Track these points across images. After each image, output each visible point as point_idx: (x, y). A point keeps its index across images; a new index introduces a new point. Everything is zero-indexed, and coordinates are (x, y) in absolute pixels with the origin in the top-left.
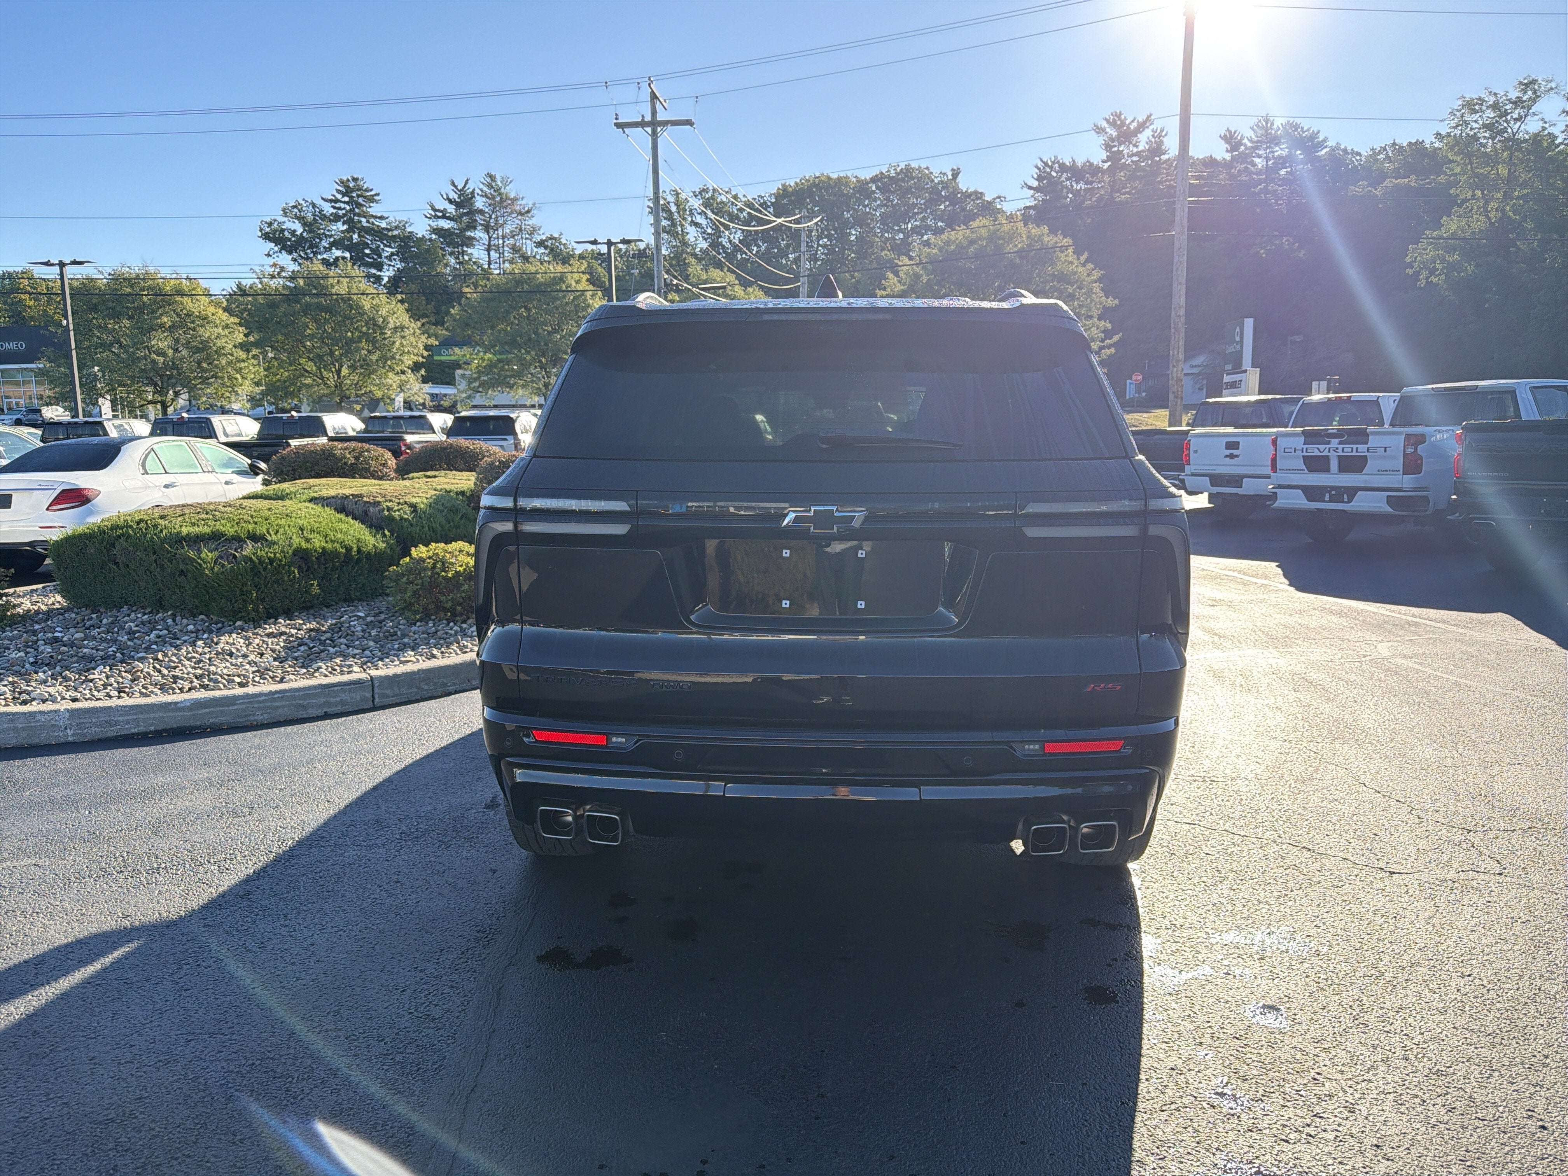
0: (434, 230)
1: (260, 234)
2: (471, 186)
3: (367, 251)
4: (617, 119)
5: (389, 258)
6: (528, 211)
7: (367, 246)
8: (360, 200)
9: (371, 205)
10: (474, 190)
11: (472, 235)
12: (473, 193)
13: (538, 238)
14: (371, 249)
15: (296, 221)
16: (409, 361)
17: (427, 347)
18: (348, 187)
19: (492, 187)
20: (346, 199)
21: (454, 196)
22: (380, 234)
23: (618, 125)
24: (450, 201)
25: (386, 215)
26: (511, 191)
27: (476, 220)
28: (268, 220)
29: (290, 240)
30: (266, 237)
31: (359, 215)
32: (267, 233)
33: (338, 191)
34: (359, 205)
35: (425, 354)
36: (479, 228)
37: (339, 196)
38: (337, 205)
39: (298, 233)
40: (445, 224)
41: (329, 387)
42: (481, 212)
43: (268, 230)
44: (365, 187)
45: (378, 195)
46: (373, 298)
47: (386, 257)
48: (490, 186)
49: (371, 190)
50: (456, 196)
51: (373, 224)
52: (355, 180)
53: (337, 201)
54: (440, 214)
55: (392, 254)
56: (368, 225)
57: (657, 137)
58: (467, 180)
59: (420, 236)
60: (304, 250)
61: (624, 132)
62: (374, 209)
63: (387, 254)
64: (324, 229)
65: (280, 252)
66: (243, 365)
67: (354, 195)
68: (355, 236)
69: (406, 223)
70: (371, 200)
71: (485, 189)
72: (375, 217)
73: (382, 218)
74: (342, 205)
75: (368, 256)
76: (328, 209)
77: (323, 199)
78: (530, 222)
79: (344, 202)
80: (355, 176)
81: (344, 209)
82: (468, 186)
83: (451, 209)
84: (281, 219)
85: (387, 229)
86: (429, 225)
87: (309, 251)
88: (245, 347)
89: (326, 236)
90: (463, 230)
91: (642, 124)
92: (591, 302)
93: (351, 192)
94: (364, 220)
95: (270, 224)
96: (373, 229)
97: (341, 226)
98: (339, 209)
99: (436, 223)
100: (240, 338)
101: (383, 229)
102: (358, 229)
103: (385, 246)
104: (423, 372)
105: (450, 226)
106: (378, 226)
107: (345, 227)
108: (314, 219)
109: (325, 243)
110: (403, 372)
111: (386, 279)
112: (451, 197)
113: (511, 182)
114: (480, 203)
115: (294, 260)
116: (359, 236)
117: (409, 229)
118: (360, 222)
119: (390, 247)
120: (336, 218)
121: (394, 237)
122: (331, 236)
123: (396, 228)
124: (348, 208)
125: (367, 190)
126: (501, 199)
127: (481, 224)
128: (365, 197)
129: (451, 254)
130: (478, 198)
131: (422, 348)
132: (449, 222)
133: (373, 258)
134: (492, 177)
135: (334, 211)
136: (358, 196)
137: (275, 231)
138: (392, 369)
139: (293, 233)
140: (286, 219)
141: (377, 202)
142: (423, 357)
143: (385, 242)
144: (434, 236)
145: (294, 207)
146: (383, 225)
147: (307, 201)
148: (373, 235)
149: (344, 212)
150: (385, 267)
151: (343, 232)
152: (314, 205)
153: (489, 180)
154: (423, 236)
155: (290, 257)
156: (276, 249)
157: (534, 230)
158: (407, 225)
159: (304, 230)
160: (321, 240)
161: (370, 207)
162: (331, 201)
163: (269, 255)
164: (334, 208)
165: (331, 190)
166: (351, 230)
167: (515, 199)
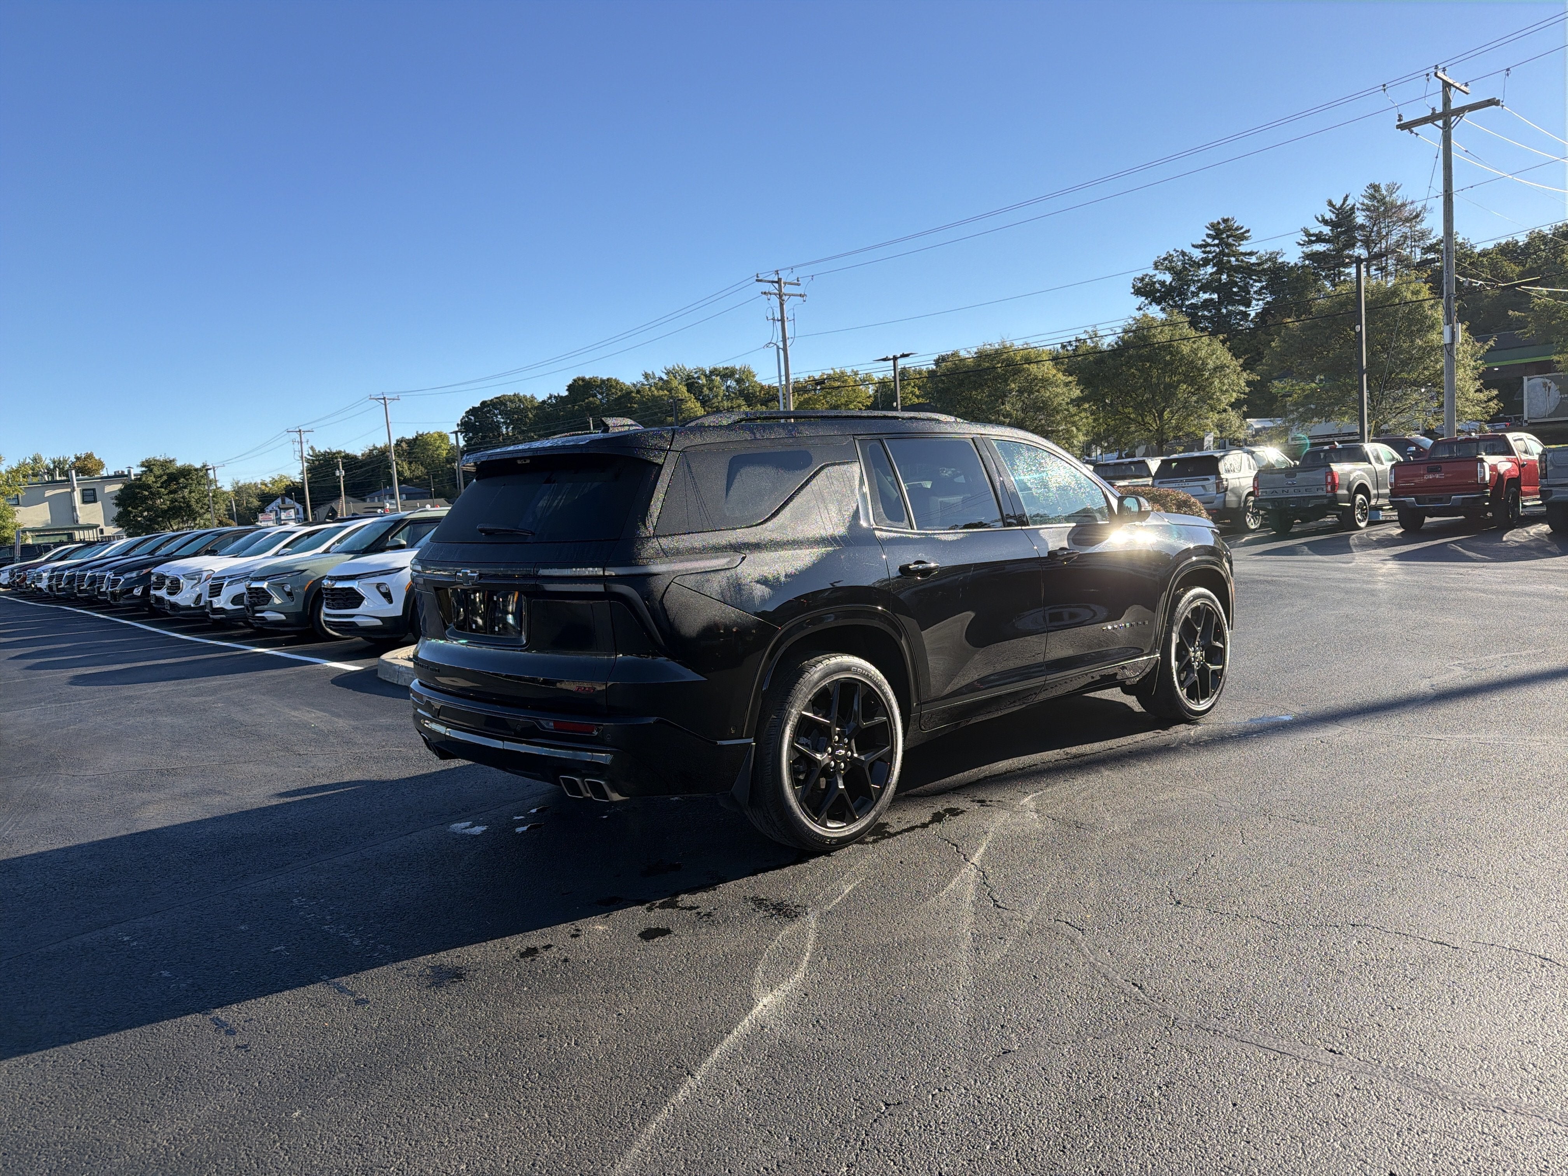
0: (1309, 255)
1: (1132, 291)
2: (1350, 202)
3: (1235, 290)
4: (1400, 120)
5: (1259, 292)
6: (1417, 216)
7: (1235, 284)
8: (1230, 240)
9: (1241, 242)
10: (1354, 205)
11: (1351, 253)
12: (1353, 208)
13: (1428, 242)
14: (1239, 287)
15: (1167, 272)
16: (1226, 400)
17: (1249, 383)
18: (1219, 229)
19: (1375, 198)
20: (1216, 242)
21: (1329, 216)
22: (1248, 270)
23: (1402, 127)
24: (1325, 222)
25: (1255, 251)
26: (1398, 198)
27: (1355, 237)
28: (1140, 276)
29: (1159, 291)
30: (1138, 292)
31: (1228, 255)
32: (1139, 288)
33: (1208, 236)
34: (1229, 245)
35: (1247, 390)
36: (1359, 244)
37: (1209, 241)
38: (1208, 249)
39: (1168, 283)
40: (1320, 247)
41: (1150, 431)
42: (1362, 227)
43: (1140, 285)
44: (1236, 225)
45: (1248, 231)
47: (1255, 292)
48: (1372, 197)
49: (1242, 228)
50: (1333, 217)
51: (1242, 261)
52: (1225, 221)
53: (1207, 245)
54: (1313, 238)
55: (1262, 288)
56: (1237, 263)
57: (1450, 128)
58: (1347, 196)
59: (1292, 264)
60: (1173, 299)
61: (1412, 132)
62: (1244, 247)
63: (1255, 289)
64: (1193, 275)
65: (1151, 304)
66: (1077, 418)
67: (1224, 236)
68: (1224, 277)
69: (1278, 253)
70: (1242, 237)
71: (1366, 201)
72: (1245, 254)
73: (1251, 254)
74: (1213, 249)
75: (1235, 294)
76: (1197, 254)
77: (1193, 246)
78: (1418, 228)
79: (1214, 245)
80: (1226, 217)
81: (1214, 251)
82: (1347, 203)
83: (1326, 230)
84: (1152, 272)
85: (1258, 264)
86: (1303, 252)
87: (1177, 299)
88: (1077, 402)
89: (1194, 282)
90: (1339, 251)
91: (1432, 118)
93: (1222, 234)
94: (1233, 259)
95: (1142, 280)
96: (1241, 267)
97: (1210, 269)
98: (1209, 252)
99: (1310, 249)
100: (1076, 393)
101: (1253, 264)
102: (1227, 269)
103: (1255, 281)
104: (1245, 409)
105: (1325, 249)
106: (1248, 262)
107: (1215, 269)
108: (1184, 267)
109: (1193, 289)
110: (1225, 411)
111: (1253, 314)
112: (1327, 217)
113: (1398, 188)
114: (1360, 218)
115: (1163, 309)
116: (1228, 276)
117: (1280, 260)
118: (1229, 262)
119: (1260, 281)
120: (1206, 262)
121: (1264, 270)
122: (1199, 281)
123: (1269, 259)
124: (1218, 250)
125: (1237, 229)
126: (1385, 208)
127: (1361, 241)
128: (1234, 236)
129: (1325, 277)
130: (1358, 213)
131: (1243, 384)
132: (1323, 244)
133: (1241, 296)
134: (1376, 188)
135: (1205, 256)
136: (1228, 237)
137: (1147, 284)
138: (1212, 409)
139: (1163, 283)
140: (1157, 272)
141: (1246, 238)
142: (1245, 394)
143: (1254, 277)
144: (1307, 262)
145: (1165, 259)
146: (1253, 260)
147: (1178, 251)
148: (1242, 273)
149: (1214, 254)
150: (1254, 302)
151: (1211, 274)
152: (1183, 254)
153: (1371, 191)
154: (1296, 264)
155: (1159, 307)
156: (1146, 302)
157: (1423, 235)
158: (1278, 256)
159: (1174, 279)
160: (1189, 286)
161: (1240, 245)
162: (1201, 246)
163: (1140, 309)
164: (1204, 252)
165: (1201, 235)
166: (1219, 272)
167: (1404, 205)
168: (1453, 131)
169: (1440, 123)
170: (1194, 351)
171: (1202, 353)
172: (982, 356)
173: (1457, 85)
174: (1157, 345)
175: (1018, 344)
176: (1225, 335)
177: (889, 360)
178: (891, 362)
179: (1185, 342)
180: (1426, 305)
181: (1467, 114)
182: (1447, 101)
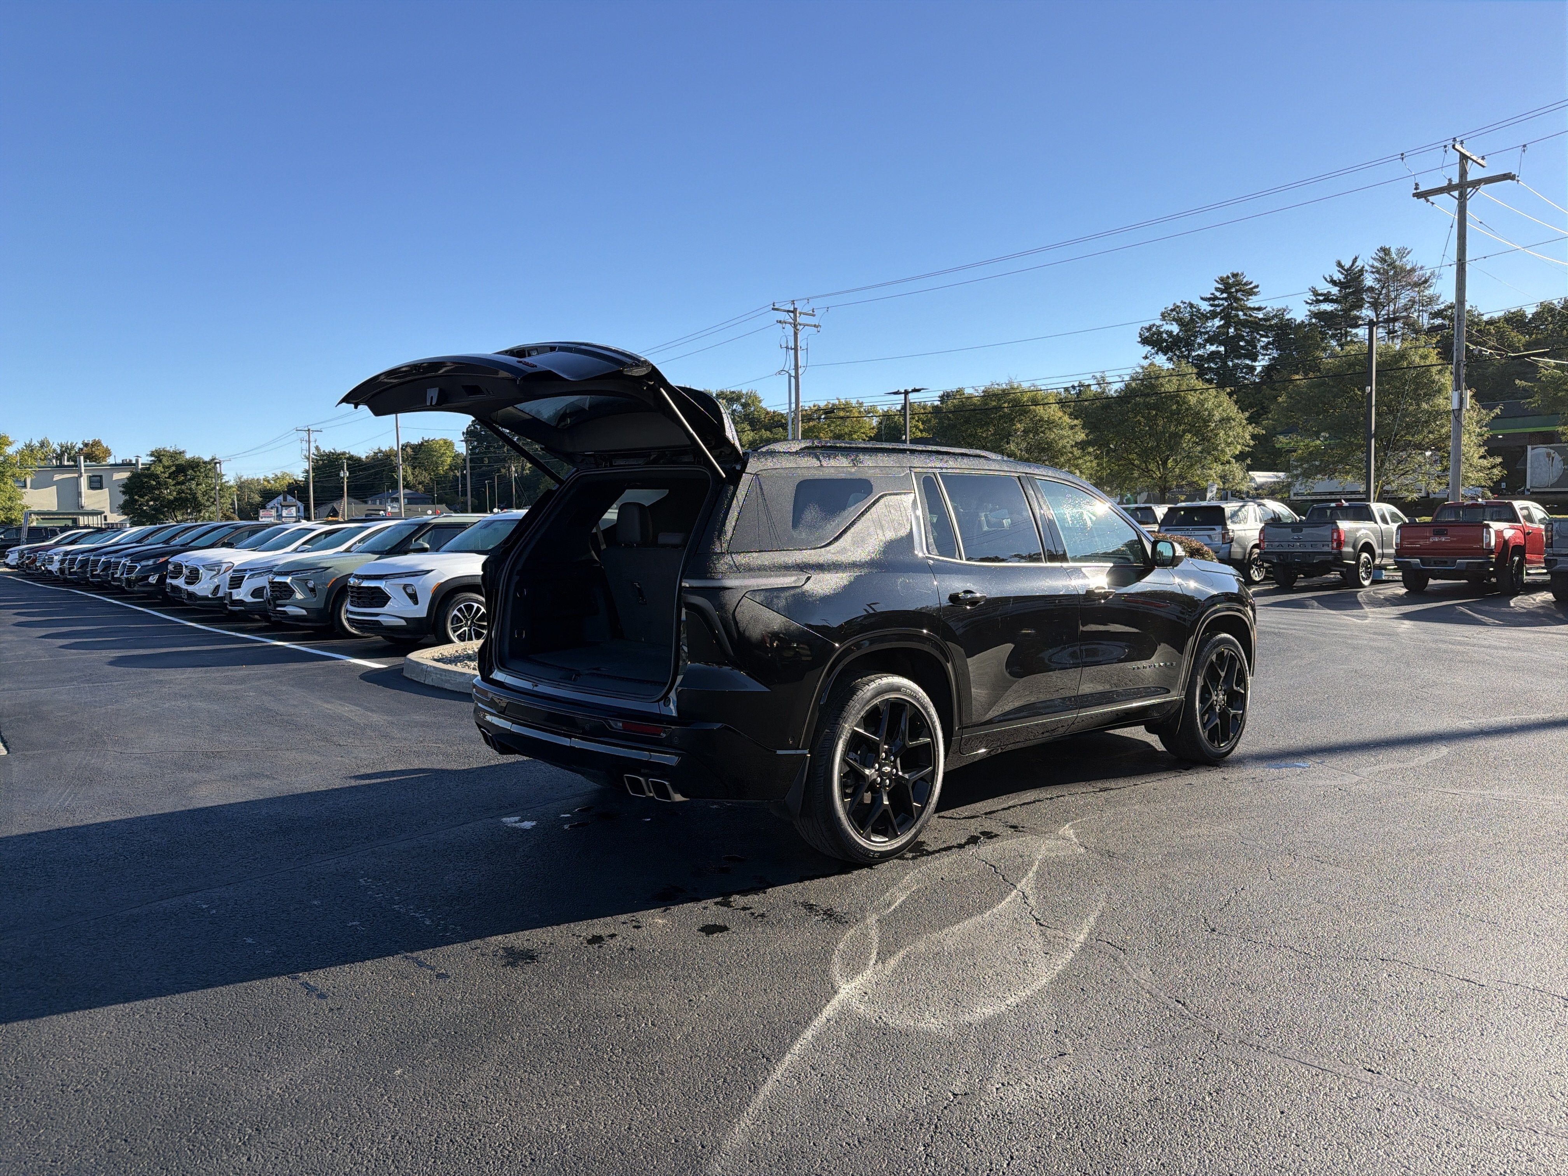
0: (1316, 314)
1: (1139, 340)
2: (1359, 263)
3: (1242, 343)
4: (1416, 189)
5: (1265, 348)
6: (1426, 281)
7: (1242, 338)
8: (1239, 295)
9: (1250, 297)
10: (1363, 267)
11: (1358, 314)
12: (1362, 271)
13: (1436, 308)
14: (1246, 341)
15: (1174, 323)
16: (1229, 452)
17: (1254, 437)
18: (1228, 283)
19: (1385, 261)
20: (1225, 295)
21: (1338, 276)
22: (1256, 326)
23: (1418, 195)
24: (1334, 283)
25: (1263, 306)
26: (1408, 262)
27: (1363, 299)
28: (1147, 326)
29: (1166, 341)
30: (1145, 341)
31: (1237, 309)
32: (1146, 338)
33: (1217, 289)
34: (1237, 300)
35: (1252, 443)
36: (1367, 305)
37: (1218, 294)
38: (1216, 302)
39: (1175, 333)
40: (1328, 307)
41: (1153, 479)
42: (1371, 289)
43: (1147, 334)
44: (1245, 280)
45: (1257, 287)
46: (1201, 394)
47: (1262, 347)
48: (1383, 260)
49: (1251, 283)
50: (1341, 277)
51: (1251, 316)
52: (1235, 275)
53: (1215, 298)
54: (1321, 298)
55: (1269, 343)
56: (1245, 317)
57: (1465, 198)
58: (1356, 258)
59: (1298, 321)
60: (1180, 349)
61: (1428, 201)
62: (1253, 302)
63: (1262, 344)
64: (1200, 327)
65: (1157, 353)
66: (1080, 461)
67: (1233, 290)
68: (1232, 330)
69: (1285, 310)
70: (1251, 292)
71: (1376, 264)
72: (1253, 309)
73: (1259, 309)
74: (1221, 302)
75: (1242, 348)
76: (1205, 307)
77: (1202, 298)
78: (1427, 293)
79: (1222, 299)
80: (1235, 272)
81: (1223, 305)
82: (1357, 264)
83: (1335, 290)
84: (1158, 323)
85: (1265, 320)
86: (1309, 311)
87: (1184, 349)
88: (1082, 445)
89: (1201, 333)
90: (1346, 311)
91: (1448, 189)
92: (1437, 377)
93: (1231, 288)
94: (1241, 313)
95: (1149, 329)
96: (1250, 322)
97: (1217, 322)
98: (1218, 306)
99: (1317, 308)
100: (1081, 436)
101: (1260, 320)
102: (1234, 323)
103: (1262, 336)
104: (1249, 461)
105: (1333, 308)
106: (1256, 317)
107: (1222, 322)
108: (1192, 319)
109: (1199, 340)
110: (1229, 462)
111: (1259, 369)
112: (1335, 278)
113: (1408, 253)
114: (1369, 280)
115: (1170, 359)
116: (1236, 330)
117: (1287, 317)
118: (1237, 316)
119: (1267, 337)
120: (1214, 315)
121: (1271, 326)
122: (1207, 333)
123: (1276, 316)
124: (1226, 304)
125: (1246, 284)
126: (1395, 272)
127: (1369, 302)
128: (1243, 291)
129: (1333, 336)
130: (1366, 275)
131: (1248, 437)
132: (1331, 304)
133: (1248, 350)
134: (1386, 251)
135: (1212, 308)
136: (1237, 291)
137: (1154, 334)
138: (1217, 460)
139: (1170, 334)
140: (1164, 322)
141: (1255, 294)
142: (1248, 446)
143: (1261, 332)
144: (1314, 320)
145: (1172, 310)
146: (1261, 316)
147: (1185, 303)
148: (1249, 327)
149: (1221, 308)
150: (1260, 357)
151: (1218, 327)
152: (1191, 306)
153: (1382, 254)
154: (1303, 322)
155: (1165, 358)
156: (1153, 351)
157: (1431, 300)
158: (1285, 313)
159: (1180, 330)
160: (1196, 337)
161: (1248, 300)
162: (1209, 299)
163: (1146, 358)
164: (1212, 305)
165: (1210, 288)
166: (1227, 325)
167: (1413, 270)
168: (1468, 203)
169: (1456, 193)
170: (1201, 402)
171: (1209, 405)
172: (988, 395)
173: (1474, 158)
174: (1164, 395)
175: (1025, 385)
176: (1233, 388)
177: (901, 393)
178: (903, 396)
179: (1192, 393)
180: (1434, 370)
181: (1483, 187)
182: (1463, 173)
